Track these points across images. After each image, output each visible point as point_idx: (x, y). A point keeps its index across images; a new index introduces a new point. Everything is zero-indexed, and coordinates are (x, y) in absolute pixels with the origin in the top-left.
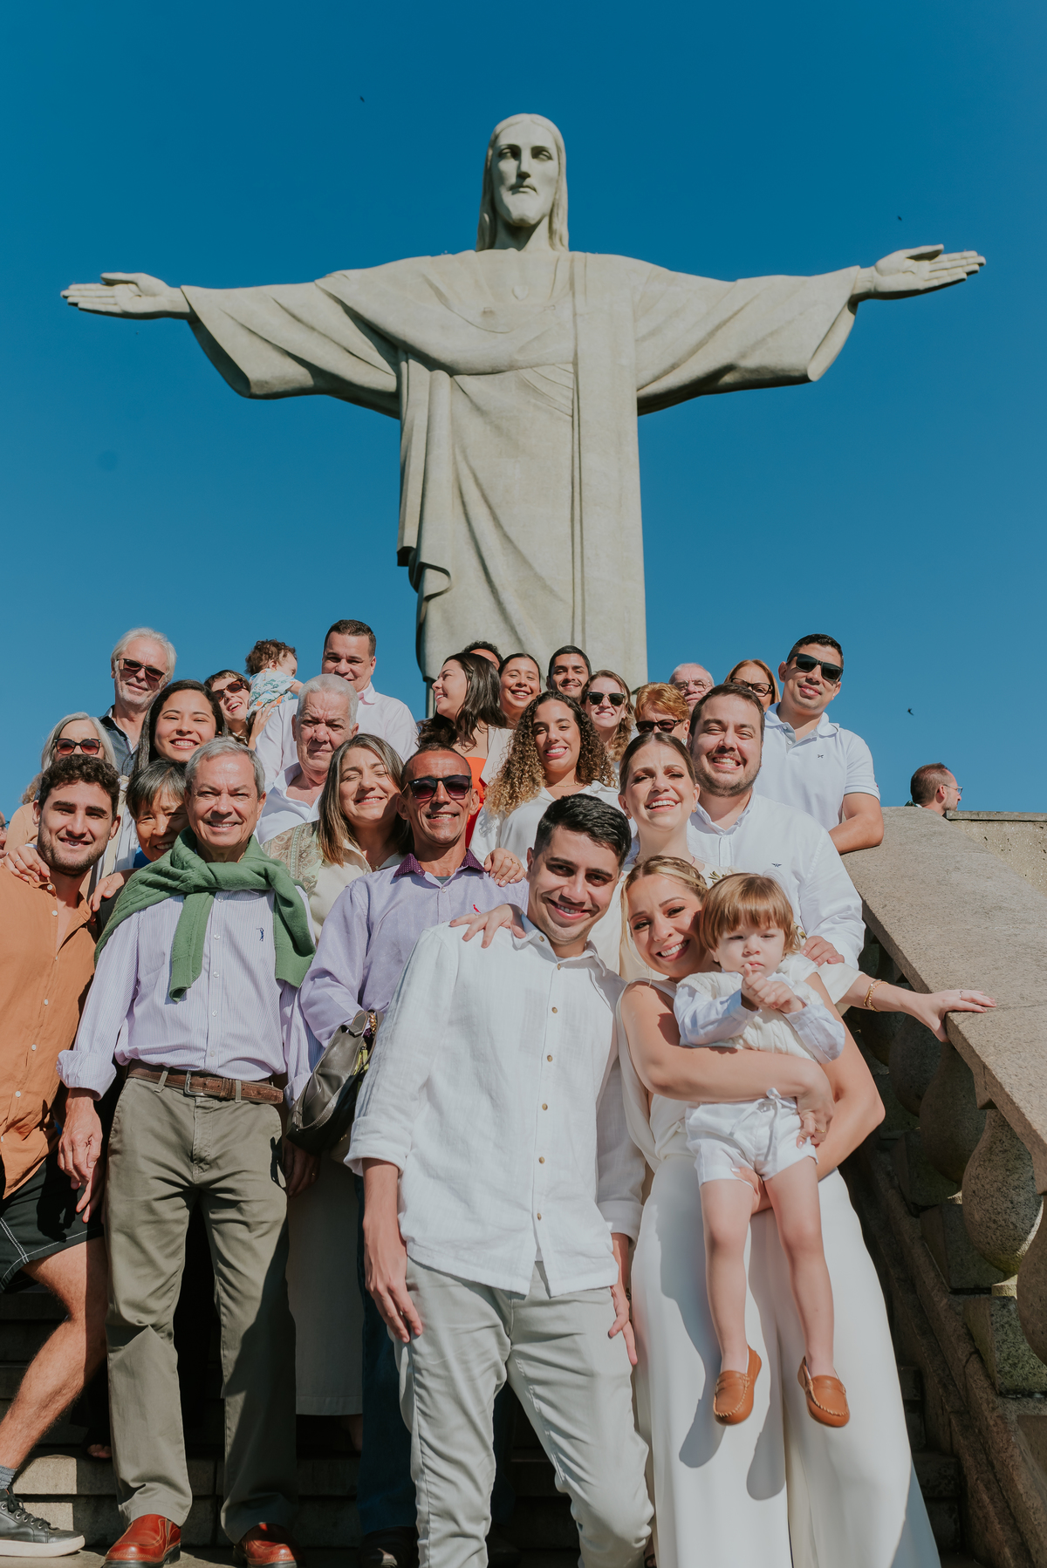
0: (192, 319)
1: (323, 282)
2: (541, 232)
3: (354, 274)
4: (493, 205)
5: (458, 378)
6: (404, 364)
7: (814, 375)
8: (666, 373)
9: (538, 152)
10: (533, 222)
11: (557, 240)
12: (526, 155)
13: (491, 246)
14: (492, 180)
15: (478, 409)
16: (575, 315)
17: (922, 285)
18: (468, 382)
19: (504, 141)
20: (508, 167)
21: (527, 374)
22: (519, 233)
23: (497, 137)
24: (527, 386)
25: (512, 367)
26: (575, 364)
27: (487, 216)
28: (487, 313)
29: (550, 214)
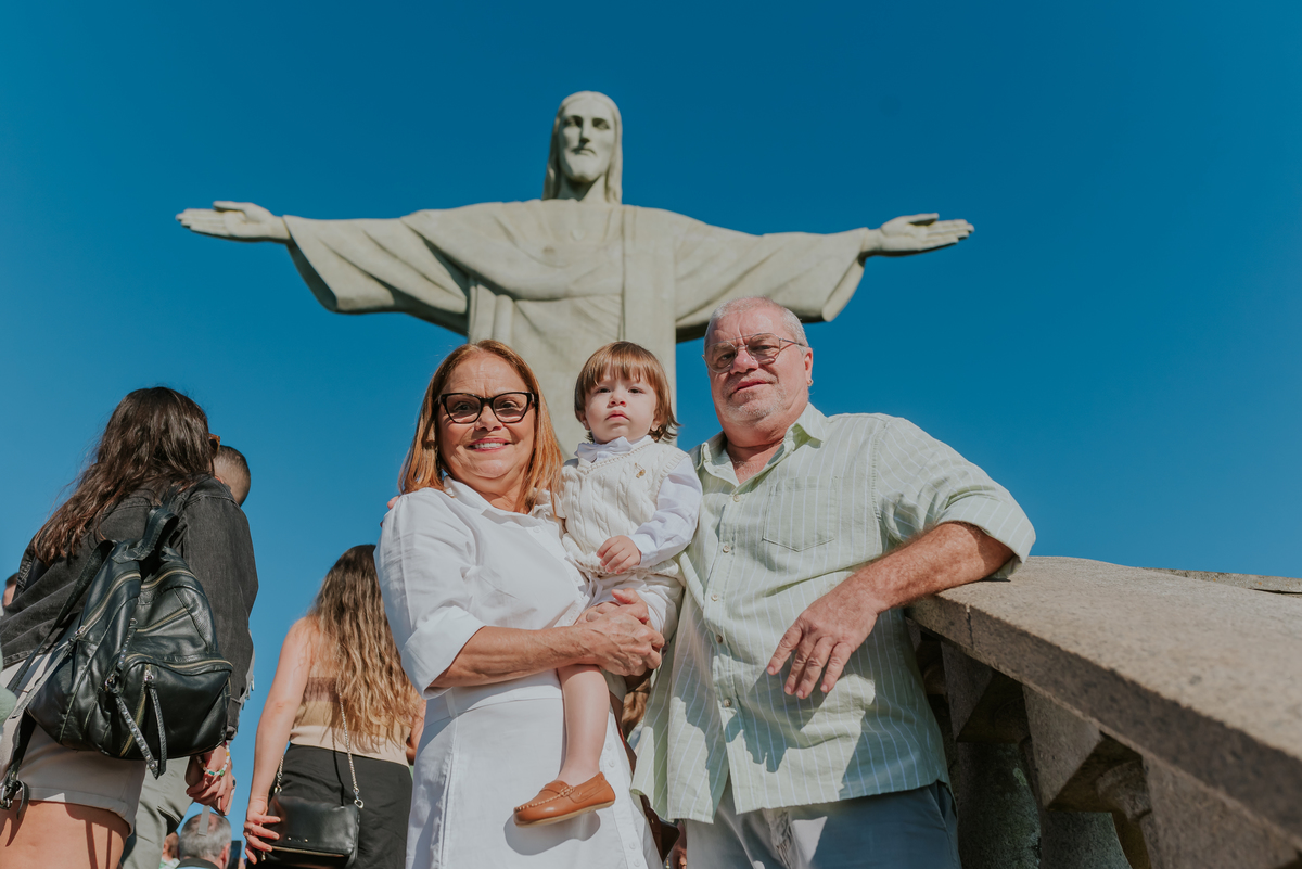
0: (291, 244)
1: (407, 219)
2: (598, 187)
3: (435, 214)
4: (558, 164)
5: (520, 303)
6: (473, 290)
7: (829, 313)
8: (701, 307)
9: (597, 123)
10: (591, 179)
11: (611, 195)
12: (587, 124)
13: (556, 196)
14: (557, 144)
15: (535, 329)
16: (624, 255)
17: (919, 246)
18: (528, 307)
19: (570, 112)
20: (572, 133)
21: (580, 303)
22: (579, 187)
23: (563, 109)
24: (580, 313)
25: (567, 296)
26: (623, 295)
27: (552, 173)
28: (548, 250)
29: (607, 174)
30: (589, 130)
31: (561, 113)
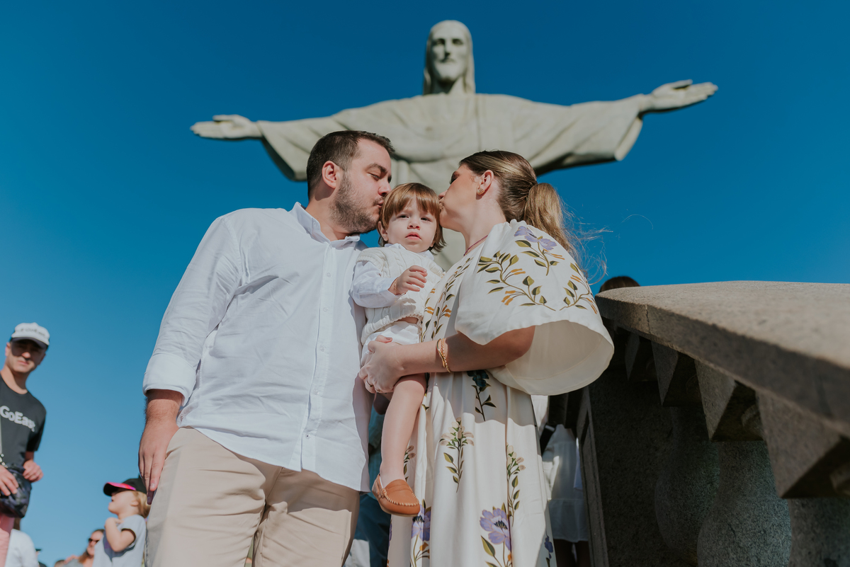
1: (336, 116)
2: (459, 84)
3: (353, 112)
5: (412, 165)
8: (532, 158)
10: (453, 79)
11: (467, 89)
12: (449, 43)
13: (431, 93)
16: (479, 127)
17: (679, 104)
18: (417, 166)
19: (436, 36)
21: (452, 162)
25: (443, 158)
27: (428, 77)
28: (429, 129)
29: (464, 75)
30: (450, 47)
31: (430, 36)
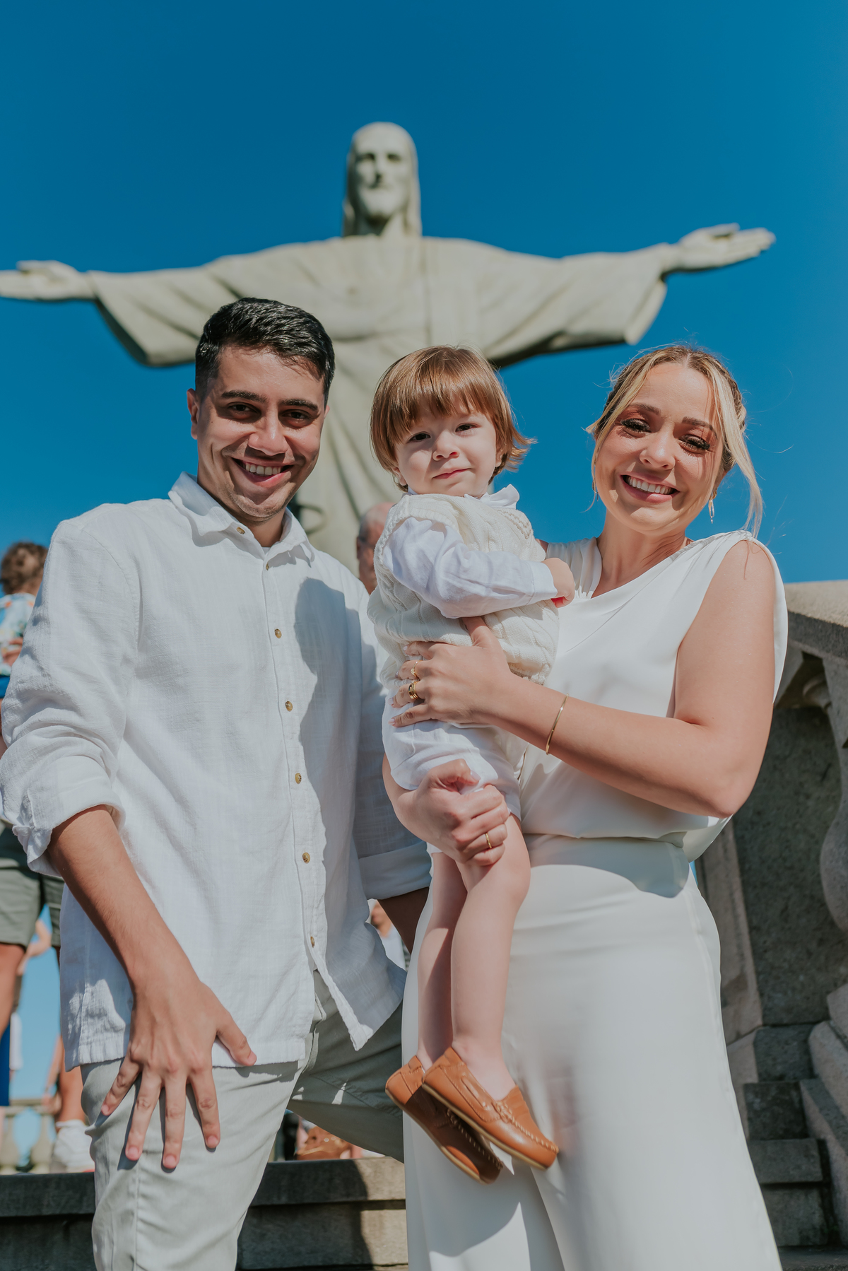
2: (396, 223)
3: (238, 260)
8: (506, 338)
9: (392, 157)
10: (387, 214)
11: (409, 230)
12: (381, 159)
13: (355, 234)
15: (345, 371)
16: (426, 291)
19: (362, 148)
20: (366, 169)
21: (386, 341)
23: (355, 145)
24: (387, 351)
25: (373, 335)
26: (428, 331)
29: (404, 208)
30: (383, 165)
